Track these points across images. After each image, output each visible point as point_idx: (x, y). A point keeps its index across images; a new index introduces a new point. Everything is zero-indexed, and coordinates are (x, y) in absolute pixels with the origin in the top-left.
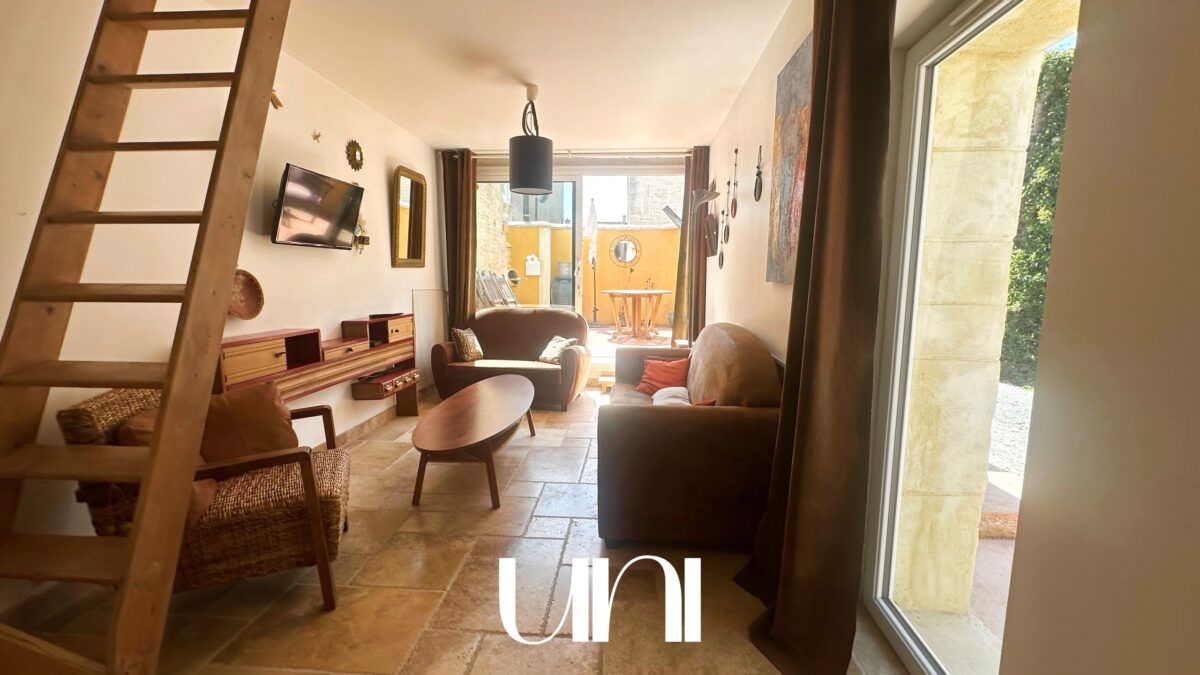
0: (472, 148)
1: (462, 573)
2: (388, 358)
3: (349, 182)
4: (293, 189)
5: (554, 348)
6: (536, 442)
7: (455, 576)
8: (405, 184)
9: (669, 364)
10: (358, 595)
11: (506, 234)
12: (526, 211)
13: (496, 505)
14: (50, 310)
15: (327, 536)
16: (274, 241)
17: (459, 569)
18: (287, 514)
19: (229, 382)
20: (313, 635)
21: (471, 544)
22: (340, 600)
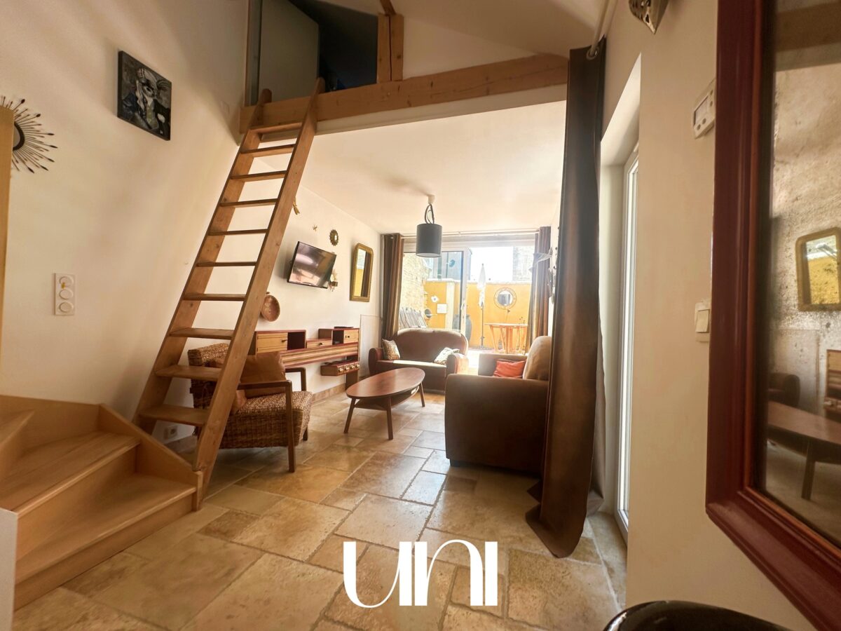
0: (401, 233)
1: (364, 466)
2: (343, 352)
3: (330, 252)
4: (299, 257)
5: (443, 356)
6: (425, 410)
7: (359, 467)
8: (361, 254)
9: (512, 364)
10: (306, 468)
11: (424, 286)
12: (440, 271)
13: (391, 438)
14: (192, 305)
15: (295, 431)
16: (288, 281)
17: (363, 464)
18: (276, 415)
19: (259, 352)
20: (282, 481)
21: (372, 454)
22: (298, 469)
